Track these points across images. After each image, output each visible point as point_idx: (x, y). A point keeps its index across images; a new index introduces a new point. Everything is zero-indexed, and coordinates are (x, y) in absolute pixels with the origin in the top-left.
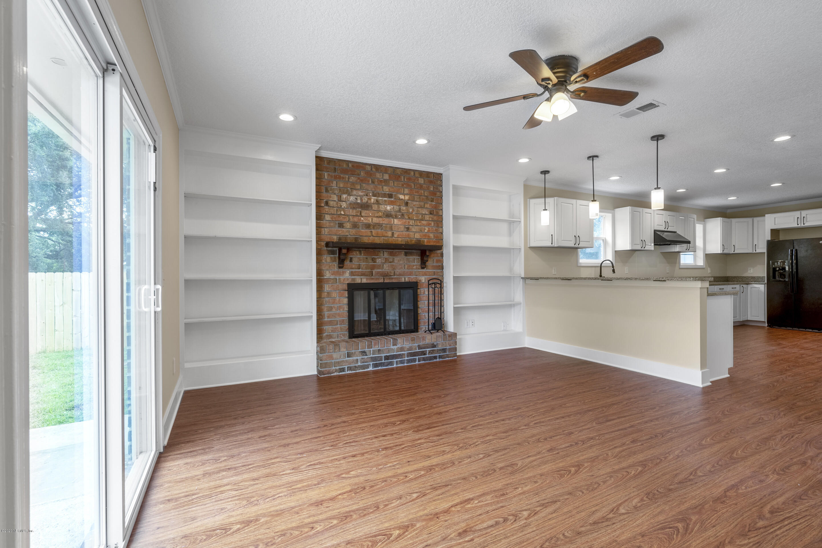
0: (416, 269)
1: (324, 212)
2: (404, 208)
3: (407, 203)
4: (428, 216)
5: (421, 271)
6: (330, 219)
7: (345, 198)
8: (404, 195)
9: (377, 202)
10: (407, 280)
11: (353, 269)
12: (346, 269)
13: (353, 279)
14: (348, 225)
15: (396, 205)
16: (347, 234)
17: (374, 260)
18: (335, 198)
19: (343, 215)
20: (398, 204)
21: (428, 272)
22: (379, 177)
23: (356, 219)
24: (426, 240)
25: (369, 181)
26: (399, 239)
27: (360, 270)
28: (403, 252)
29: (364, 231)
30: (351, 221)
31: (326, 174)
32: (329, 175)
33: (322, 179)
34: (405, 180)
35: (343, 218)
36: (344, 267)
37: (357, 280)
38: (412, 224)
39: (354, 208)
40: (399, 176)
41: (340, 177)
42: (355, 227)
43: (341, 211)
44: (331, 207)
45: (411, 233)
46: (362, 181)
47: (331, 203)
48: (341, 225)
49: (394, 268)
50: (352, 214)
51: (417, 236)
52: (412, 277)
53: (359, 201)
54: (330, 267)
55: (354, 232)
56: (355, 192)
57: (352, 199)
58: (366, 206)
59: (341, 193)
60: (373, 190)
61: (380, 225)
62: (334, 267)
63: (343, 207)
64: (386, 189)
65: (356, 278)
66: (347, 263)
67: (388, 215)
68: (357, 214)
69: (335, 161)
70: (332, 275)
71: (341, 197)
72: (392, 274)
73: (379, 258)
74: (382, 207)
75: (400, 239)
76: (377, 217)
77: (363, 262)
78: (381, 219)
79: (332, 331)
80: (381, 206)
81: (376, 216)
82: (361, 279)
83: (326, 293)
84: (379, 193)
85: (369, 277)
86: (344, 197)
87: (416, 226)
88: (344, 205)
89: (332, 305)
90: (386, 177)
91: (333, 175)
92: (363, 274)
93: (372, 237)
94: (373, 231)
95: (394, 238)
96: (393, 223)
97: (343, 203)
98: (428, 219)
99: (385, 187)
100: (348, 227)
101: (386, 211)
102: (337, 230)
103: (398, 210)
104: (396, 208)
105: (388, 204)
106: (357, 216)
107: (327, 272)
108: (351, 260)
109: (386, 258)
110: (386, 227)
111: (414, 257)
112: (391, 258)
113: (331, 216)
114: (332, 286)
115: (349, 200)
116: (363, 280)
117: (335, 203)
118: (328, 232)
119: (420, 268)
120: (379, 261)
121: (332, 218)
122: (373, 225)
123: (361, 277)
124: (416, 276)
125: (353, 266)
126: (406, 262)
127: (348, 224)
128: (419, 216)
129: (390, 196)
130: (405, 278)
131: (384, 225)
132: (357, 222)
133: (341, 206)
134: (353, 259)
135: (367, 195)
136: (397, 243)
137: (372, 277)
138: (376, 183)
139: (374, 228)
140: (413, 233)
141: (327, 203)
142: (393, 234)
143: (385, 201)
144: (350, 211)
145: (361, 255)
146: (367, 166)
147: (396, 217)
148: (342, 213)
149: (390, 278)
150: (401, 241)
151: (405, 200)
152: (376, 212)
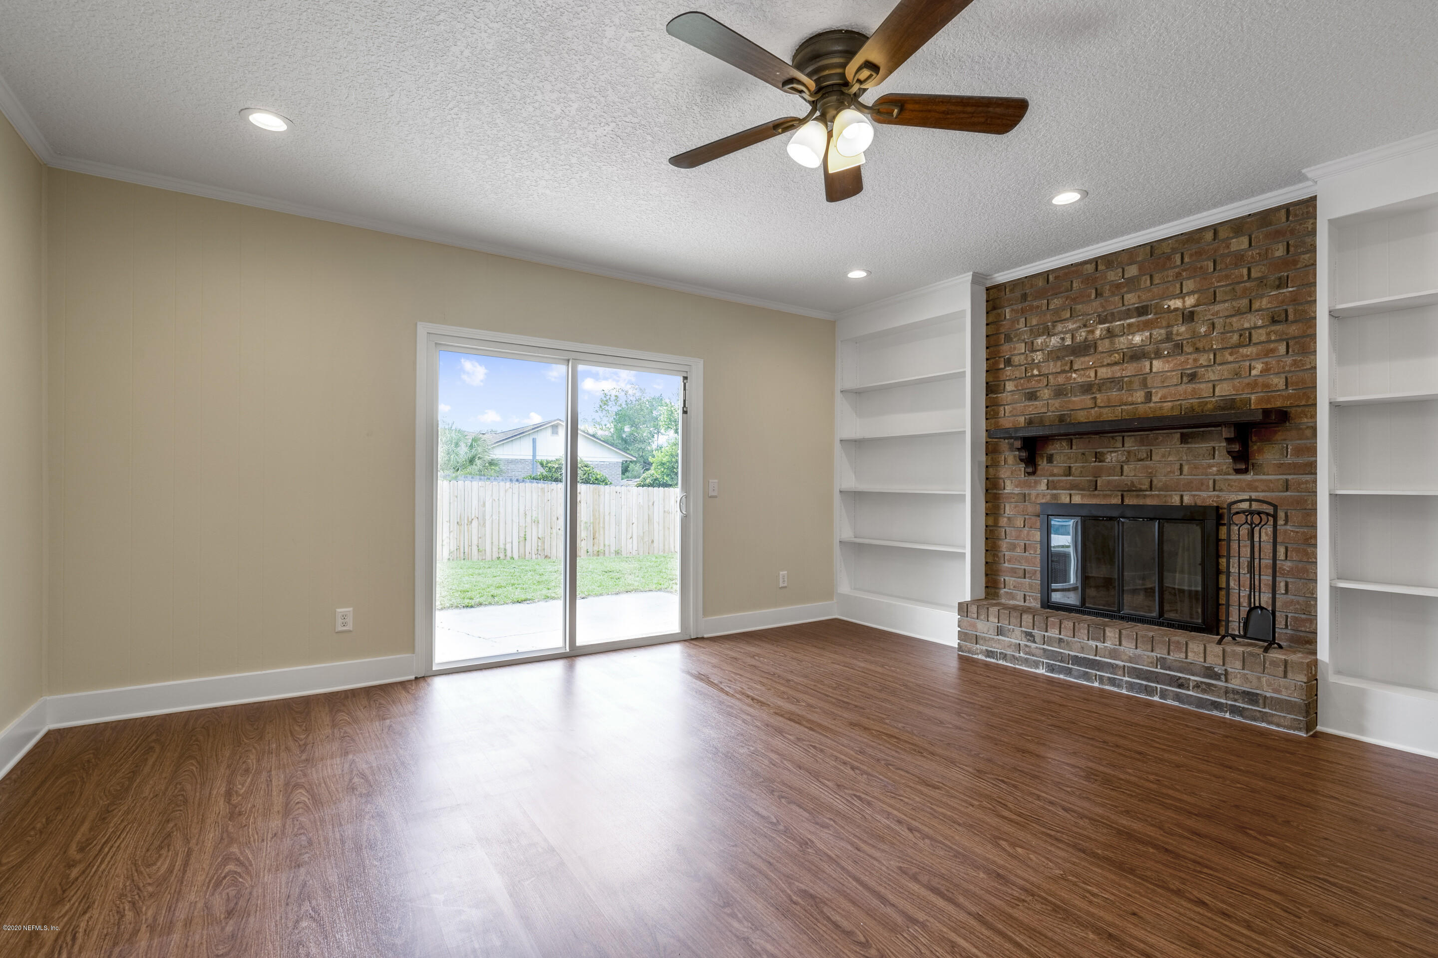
0: (1220, 472)
1: (1004, 378)
2: (1183, 329)
3: (1192, 314)
4: (1262, 331)
5: (1235, 481)
6: (1014, 388)
7: (1042, 343)
8: (1182, 295)
9: (1110, 334)
10: (1187, 500)
11: (1054, 475)
12: (1042, 476)
13: (1055, 496)
14: (1046, 393)
15: (1160, 328)
16: (1044, 410)
17: (1099, 457)
18: (1021, 347)
19: (1037, 376)
20: (1164, 323)
21: (1261, 480)
22: (1113, 279)
23: (1061, 379)
24: (1253, 397)
25: (1089, 296)
26: (1165, 404)
27: (1071, 478)
28: (1178, 435)
29: (1079, 400)
30: (1051, 384)
31: (1007, 311)
32: (1013, 310)
33: (1003, 321)
34: (1186, 260)
35: (1037, 381)
36: (1038, 472)
37: (1063, 498)
38: (1205, 363)
39: (1058, 358)
40: (1169, 258)
41: (1032, 308)
42: (1060, 395)
43: (1032, 370)
44: (1016, 366)
45: (1203, 386)
46: (1074, 300)
47: (1016, 360)
48: (1032, 396)
49: (1151, 473)
50: (1054, 371)
51: (1224, 390)
52: (1204, 494)
53: (1068, 342)
54: (1012, 472)
55: (1057, 405)
56: (1059, 327)
57: (1054, 341)
58: (1084, 349)
59: (1033, 336)
60: (1100, 310)
61: (1114, 382)
62: (1019, 473)
63: (1036, 361)
64: (1132, 299)
65: (1059, 494)
66: (1043, 464)
67: (1136, 355)
68: (1063, 368)
69: (1023, 282)
70: (1017, 487)
71: (1033, 343)
72: (1143, 487)
73: (1111, 452)
74: (1122, 342)
75: (1170, 404)
76: (1108, 365)
77: (1076, 462)
78: (1117, 368)
79: (1014, 587)
80: (1117, 340)
81: (1105, 363)
82: (1071, 495)
83: (1005, 519)
84: (1113, 314)
85: (1088, 493)
86: (1039, 343)
87: (1220, 364)
88: (1038, 357)
89: (1016, 542)
90: (1132, 271)
91: (1020, 307)
92: (1074, 487)
93: (1096, 409)
94: (1098, 396)
95: (1152, 405)
96: (1148, 370)
97: (1038, 353)
98: (1263, 338)
99: (1128, 297)
100: (1046, 396)
101: (1131, 347)
102: (1024, 406)
103: (1164, 336)
104: (1159, 333)
105: (1138, 331)
106: (1063, 372)
107: (1008, 483)
108: (1050, 459)
109: (1129, 452)
110: (1130, 382)
111: (1212, 444)
112: (1143, 451)
113: (1015, 382)
114: (1015, 507)
115: (1048, 346)
116: (1073, 497)
117: (1023, 357)
118: (1010, 412)
119: (1232, 471)
120: (1112, 458)
121: (1016, 386)
122: (1098, 384)
123: (1072, 492)
124: (1221, 490)
125: (1055, 471)
126: (1185, 458)
127: (1046, 391)
128: (1231, 338)
129: (1142, 311)
130: (1182, 496)
131: (1126, 379)
132: (1064, 385)
133: (1034, 360)
134: (1055, 456)
135: (1085, 326)
136: (1158, 414)
137: (1096, 492)
138: (1107, 294)
139: (1100, 390)
140: (1210, 385)
141: (1008, 362)
142: (1149, 397)
143: (1129, 325)
144: (1049, 366)
145: (1071, 448)
146: (1086, 266)
147: (1158, 355)
148: (1036, 372)
149: (1138, 496)
150: (1172, 408)
151: (1185, 309)
152: (1106, 355)
